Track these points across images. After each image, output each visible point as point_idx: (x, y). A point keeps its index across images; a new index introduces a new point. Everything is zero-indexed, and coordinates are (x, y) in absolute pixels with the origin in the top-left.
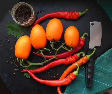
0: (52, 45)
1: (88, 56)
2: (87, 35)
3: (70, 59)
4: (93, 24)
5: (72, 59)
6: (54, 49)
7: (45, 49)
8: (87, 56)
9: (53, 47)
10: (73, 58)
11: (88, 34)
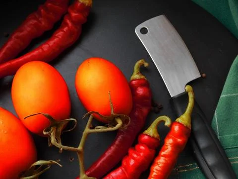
0: (53, 140)
1: (184, 119)
2: (146, 65)
3: (134, 158)
4: (144, 31)
5: (142, 154)
6: (67, 147)
7: (39, 162)
8: (179, 120)
9: (59, 145)
10: (142, 148)
11: (146, 61)
